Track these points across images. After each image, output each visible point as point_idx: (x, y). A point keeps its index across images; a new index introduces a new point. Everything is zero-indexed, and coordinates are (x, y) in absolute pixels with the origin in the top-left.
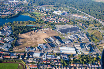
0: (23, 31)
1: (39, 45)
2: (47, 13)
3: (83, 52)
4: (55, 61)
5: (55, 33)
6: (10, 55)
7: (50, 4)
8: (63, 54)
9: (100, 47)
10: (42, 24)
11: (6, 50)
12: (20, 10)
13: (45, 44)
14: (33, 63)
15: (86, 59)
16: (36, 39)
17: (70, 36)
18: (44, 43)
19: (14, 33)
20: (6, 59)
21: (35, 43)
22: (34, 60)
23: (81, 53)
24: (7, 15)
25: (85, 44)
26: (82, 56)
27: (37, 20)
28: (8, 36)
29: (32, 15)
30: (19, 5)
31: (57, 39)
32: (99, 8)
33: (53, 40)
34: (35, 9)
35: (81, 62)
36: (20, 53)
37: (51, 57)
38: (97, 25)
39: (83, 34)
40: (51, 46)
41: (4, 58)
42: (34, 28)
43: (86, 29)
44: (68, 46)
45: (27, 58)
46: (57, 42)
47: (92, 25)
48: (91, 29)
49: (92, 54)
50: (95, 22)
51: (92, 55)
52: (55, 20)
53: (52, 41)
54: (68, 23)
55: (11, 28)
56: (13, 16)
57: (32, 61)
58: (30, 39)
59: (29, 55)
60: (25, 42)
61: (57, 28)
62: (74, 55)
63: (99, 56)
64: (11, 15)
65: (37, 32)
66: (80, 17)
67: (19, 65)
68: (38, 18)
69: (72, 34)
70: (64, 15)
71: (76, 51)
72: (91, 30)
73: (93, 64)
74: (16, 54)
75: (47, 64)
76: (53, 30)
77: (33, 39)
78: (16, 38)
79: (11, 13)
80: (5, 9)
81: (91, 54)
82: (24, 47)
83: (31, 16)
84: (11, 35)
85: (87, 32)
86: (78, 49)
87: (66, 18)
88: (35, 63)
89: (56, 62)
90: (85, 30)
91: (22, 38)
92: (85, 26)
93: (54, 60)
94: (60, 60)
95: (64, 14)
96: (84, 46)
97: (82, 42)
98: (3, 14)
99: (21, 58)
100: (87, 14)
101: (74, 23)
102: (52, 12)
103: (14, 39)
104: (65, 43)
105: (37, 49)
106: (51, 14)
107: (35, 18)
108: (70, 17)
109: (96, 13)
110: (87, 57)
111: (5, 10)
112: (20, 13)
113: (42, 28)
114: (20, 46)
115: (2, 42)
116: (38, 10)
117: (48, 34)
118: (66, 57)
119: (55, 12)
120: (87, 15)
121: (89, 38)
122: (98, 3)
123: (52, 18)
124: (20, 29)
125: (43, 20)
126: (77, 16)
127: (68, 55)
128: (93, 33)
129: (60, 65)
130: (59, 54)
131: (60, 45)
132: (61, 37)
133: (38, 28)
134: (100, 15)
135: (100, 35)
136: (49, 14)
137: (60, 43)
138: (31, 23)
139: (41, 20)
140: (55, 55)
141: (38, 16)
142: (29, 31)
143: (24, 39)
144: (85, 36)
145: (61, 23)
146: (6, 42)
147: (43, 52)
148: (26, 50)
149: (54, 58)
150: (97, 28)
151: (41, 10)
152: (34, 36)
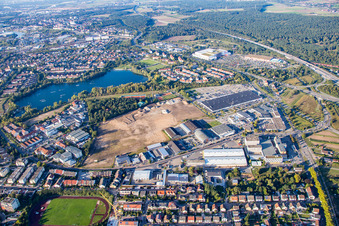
0: (113, 111)
1: (149, 147)
2: (176, 57)
3: (266, 160)
4: (189, 191)
5: (194, 110)
6: (76, 178)
7: (184, 35)
8: (212, 169)
9: (315, 143)
10: (161, 88)
11: (69, 164)
12: (111, 58)
13: (166, 143)
14: (130, 197)
15: (273, 178)
16: (143, 131)
17: (234, 117)
18: (164, 140)
19: (90, 119)
20: (69, 187)
21: (140, 141)
22: (133, 189)
23: (260, 163)
24: (80, 73)
25: (272, 137)
26: (262, 171)
27: (150, 78)
28: (77, 128)
29: (138, 68)
30: (108, 47)
31: (199, 127)
32: (315, 32)
33: (187, 131)
34: (147, 51)
35: (260, 190)
36: (102, 171)
37: (180, 179)
38: (308, 78)
39: (268, 108)
40: (180, 147)
41: (63, 187)
42: (141, 103)
43: (278, 93)
44: (226, 145)
45: (118, 185)
46: (199, 135)
47: (296, 80)
48: (292, 91)
49: (292, 164)
50: (303, 71)
51: (290, 168)
52: (196, 75)
53: (185, 133)
54: (229, 81)
55: (86, 106)
56: (91, 74)
57: (128, 193)
58: (129, 133)
59: (122, 177)
60: (115, 142)
61: (199, 97)
62: (240, 170)
63: (309, 170)
64: (88, 74)
65: (147, 112)
66: (263, 60)
67: (98, 202)
68: (152, 74)
69: (240, 112)
70: (220, 61)
71: (248, 159)
72: (290, 94)
73: (292, 193)
74: (91, 174)
75: (166, 199)
76: (189, 102)
77: (137, 131)
78: (94, 133)
79: (88, 67)
80: (76, 60)
81: (288, 164)
82: (112, 155)
83: (135, 71)
84: (82, 125)
85: (281, 100)
86: (252, 153)
87: (225, 67)
88: (137, 198)
89: (191, 193)
90: (274, 98)
91: (110, 132)
92: (276, 85)
93: (187, 186)
94: (202, 186)
95: (219, 56)
96: (269, 142)
97: (264, 130)
98: (70, 74)
99: (101, 186)
100: (282, 50)
101: (247, 79)
102: (190, 53)
103: (90, 134)
104: (218, 138)
105: (144, 158)
106: (185, 59)
107: (145, 73)
108: (235, 64)
109: (305, 46)
110: (276, 175)
111: (75, 63)
112: (110, 65)
113: (160, 101)
114: (103, 153)
115: (62, 145)
116: (154, 51)
117: (175, 114)
118: (220, 177)
119: (198, 55)
120: (282, 53)
121: (284, 120)
122: (312, 18)
123: (188, 72)
124: (107, 107)
125: (165, 78)
126: (255, 59)
127: (226, 172)
128: (297, 104)
129: (201, 199)
130: (200, 171)
131: (205, 142)
132: (208, 121)
133: (150, 102)
134: (316, 52)
135: (315, 106)
136: (181, 61)
137: (206, 137)
138: (133, 88)
139: (159, 80)
140: (191, 173)
141: (152, 69)
142: (127, 112)
143: (113, 134)
144: (273, 112)
145: (212, 81)
146: (71, 144)
147: (158, 167)
148: (117, 163)
149: (187, 182)
150: (309, 89)
151: (161, 53)
152: (139, 122)
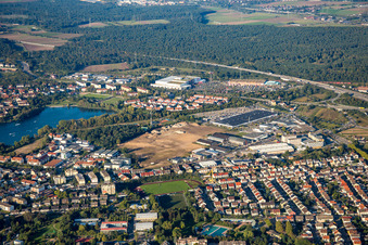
2: (134, 88)
43: (292, 109)
48: (306, 107)
52: (181, 103)
61: (206, 119)
66: (255, 84)
92: (285, 102)
95: (191, 82)
109: (301, 66)
119: (159, 84)
126: (243, 84)
136: (145, 91)
137: (244, 141)
145: (208, 107)
150: (324, 104)
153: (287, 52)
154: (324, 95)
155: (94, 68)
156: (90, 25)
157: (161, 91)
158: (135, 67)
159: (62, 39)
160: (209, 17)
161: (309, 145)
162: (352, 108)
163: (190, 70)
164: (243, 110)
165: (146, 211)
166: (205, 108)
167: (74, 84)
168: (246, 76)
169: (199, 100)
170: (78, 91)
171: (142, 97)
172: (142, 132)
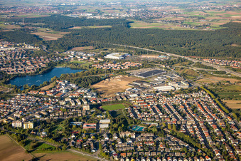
2: (96, 58)
7: (83, 46)
43: (172, 69)
66: (154, 57)
95: (124, 56)
100: (162, 51)
116: (74, 56)
119: (108, 56)
120: (164, 53)
136: (102, 60)
153: (169, 42)
154: (188, 63)
155: (76, 48)
156: (74, 28)
157: (109, 60)
158: (96, 48)
159: (61, 35)
160: (131, 24)
161: (182, 87)
162: (201, 69)
163: (123, 50)
164: (149, 70)
165: (105, 119)
166: (131, 68)
167: (68, 56)
168: (150, 53)
169: (128, 65)
170: (70, 59)
171: (100, 63)
172: (101, 80)
